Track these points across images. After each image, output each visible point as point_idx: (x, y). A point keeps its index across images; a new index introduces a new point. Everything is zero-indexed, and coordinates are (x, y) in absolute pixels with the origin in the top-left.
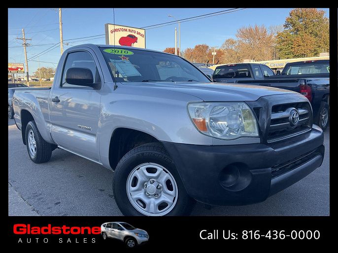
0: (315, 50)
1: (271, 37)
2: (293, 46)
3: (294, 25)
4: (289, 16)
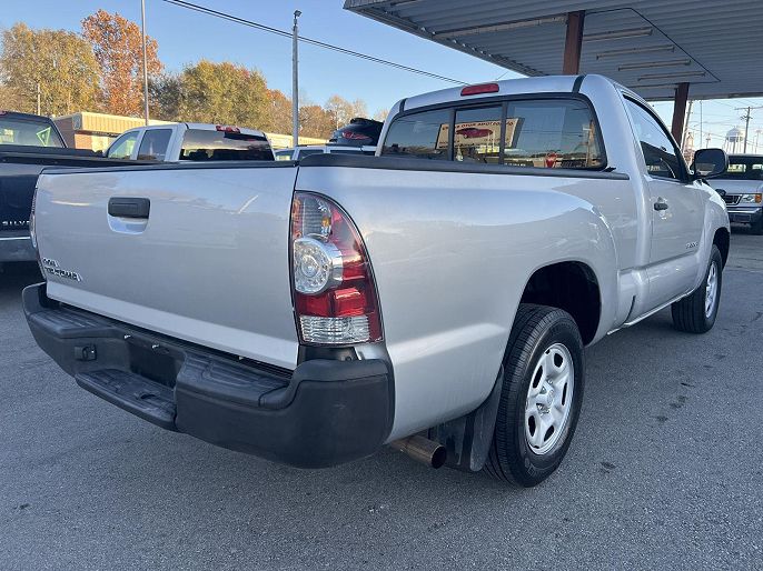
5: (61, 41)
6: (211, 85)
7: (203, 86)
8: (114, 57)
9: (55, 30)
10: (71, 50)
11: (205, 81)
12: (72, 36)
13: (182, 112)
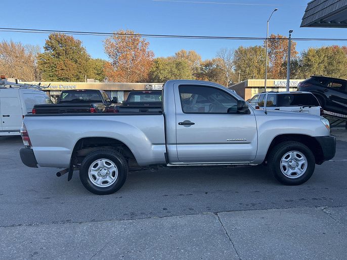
0: (77, 75)
1: (30, 56)
2: (56, 69)
3: (55, 49)
4: (49, 39)
5: (255, 50)
6: (313, 59)
7: (309, 60)
8: (276, 53)
9: (253, 46)
10: (258, 53)
11: (310, 57)
12: (260, 47)
13: (298, 73)
